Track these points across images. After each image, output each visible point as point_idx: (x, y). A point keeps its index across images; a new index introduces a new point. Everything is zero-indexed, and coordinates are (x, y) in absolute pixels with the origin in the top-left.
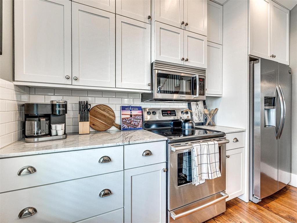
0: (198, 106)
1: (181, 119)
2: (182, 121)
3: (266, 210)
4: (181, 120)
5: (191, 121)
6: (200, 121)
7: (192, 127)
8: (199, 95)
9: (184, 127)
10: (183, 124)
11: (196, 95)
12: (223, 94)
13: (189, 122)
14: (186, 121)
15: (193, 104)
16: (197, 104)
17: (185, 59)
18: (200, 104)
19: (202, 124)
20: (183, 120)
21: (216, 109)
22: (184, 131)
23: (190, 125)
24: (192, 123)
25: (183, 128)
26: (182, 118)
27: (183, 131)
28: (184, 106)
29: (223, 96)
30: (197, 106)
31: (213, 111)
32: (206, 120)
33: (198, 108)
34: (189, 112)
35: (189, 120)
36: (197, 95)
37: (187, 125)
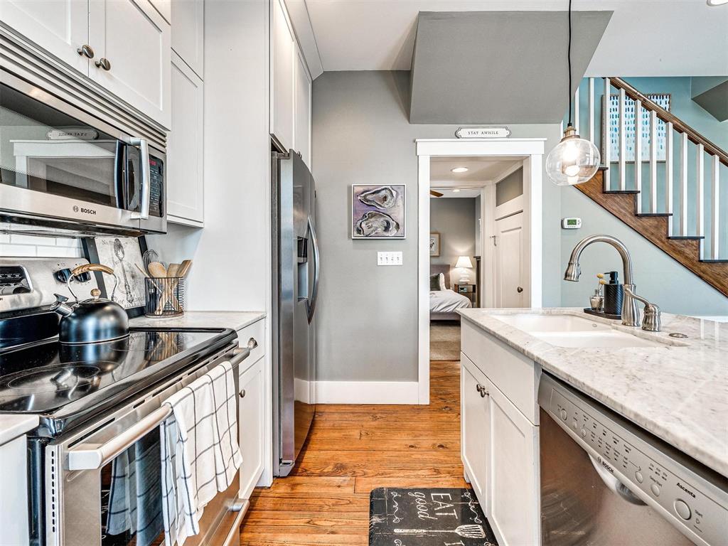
0: (123, 253)
1: (59, 303)
2: (69, 311)
3: (305, 478)
4: (63, 308)
5: (108, 308)
6: (131, 301)
7: (119, 330)
8: (151, 213)
9: (80, 335)
10: (75, 322)
11: (138, 209)
12: (206, 221)
13: (99, 312)
14: (87, 310)
15: (104, 243)
16: (119, 246)
17: (98, 57)
18: (128, 245)
19: (141, 312)
20: (69, 305)
21: (185, 262)
22: (81, 351)
23: (108, 322)
24: (114, 313)
25: (74, 339)
26: (65, 299)
27: (73, 350)
28: (66, 249)
29: (205, 226)
30: (120, 253)
31: (176, 268)
32: (153, 297)
33: (121, 260)
34: (92, 274)
35: (99, 306)
36: (145, 213)
37: (90, 323)
